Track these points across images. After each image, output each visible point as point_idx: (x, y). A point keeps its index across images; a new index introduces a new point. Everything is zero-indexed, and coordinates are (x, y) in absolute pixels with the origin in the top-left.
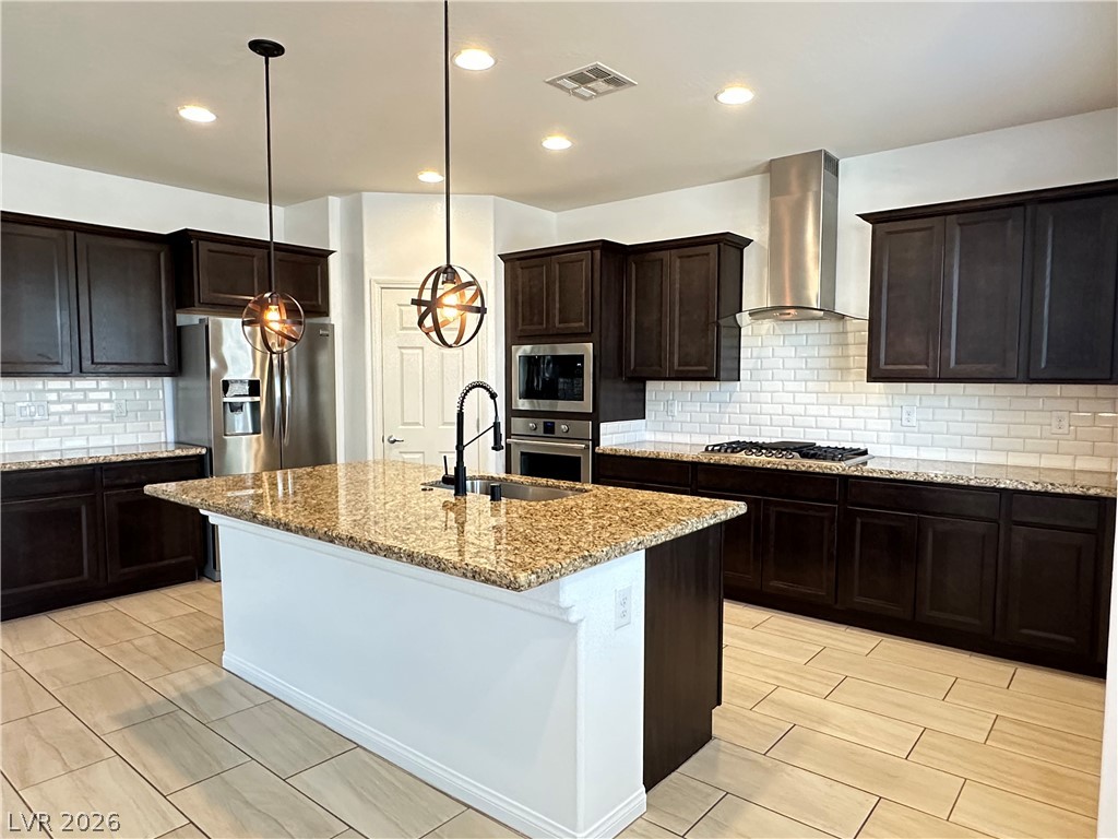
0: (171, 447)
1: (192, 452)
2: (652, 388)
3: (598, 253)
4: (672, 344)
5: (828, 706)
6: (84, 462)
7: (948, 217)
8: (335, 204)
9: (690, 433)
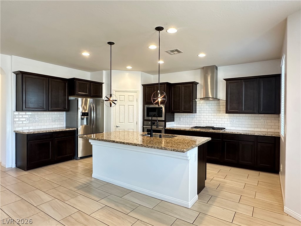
0: (65, 128)
1: (73, 129)
2: (176, 115)
3: (166, 85)
4: (182, 105)
5: (225, 180)
6: (51, 131)
7: (242, 80)
8: (104, 72)
9: (181, 124)
